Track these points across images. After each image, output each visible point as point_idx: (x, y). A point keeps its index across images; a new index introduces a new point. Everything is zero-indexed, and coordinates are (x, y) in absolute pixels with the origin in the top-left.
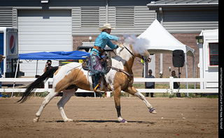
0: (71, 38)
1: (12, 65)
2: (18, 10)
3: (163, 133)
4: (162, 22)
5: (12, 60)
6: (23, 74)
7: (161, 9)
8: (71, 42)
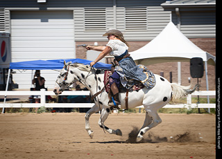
0: (73, 44)
1: (4, 75)
2: (11, 11)
3: (174, 155)
4: (179, 25)
5: (4, 69)
6: (17, 86)
7: (177, 9)
8: (74, 49)
